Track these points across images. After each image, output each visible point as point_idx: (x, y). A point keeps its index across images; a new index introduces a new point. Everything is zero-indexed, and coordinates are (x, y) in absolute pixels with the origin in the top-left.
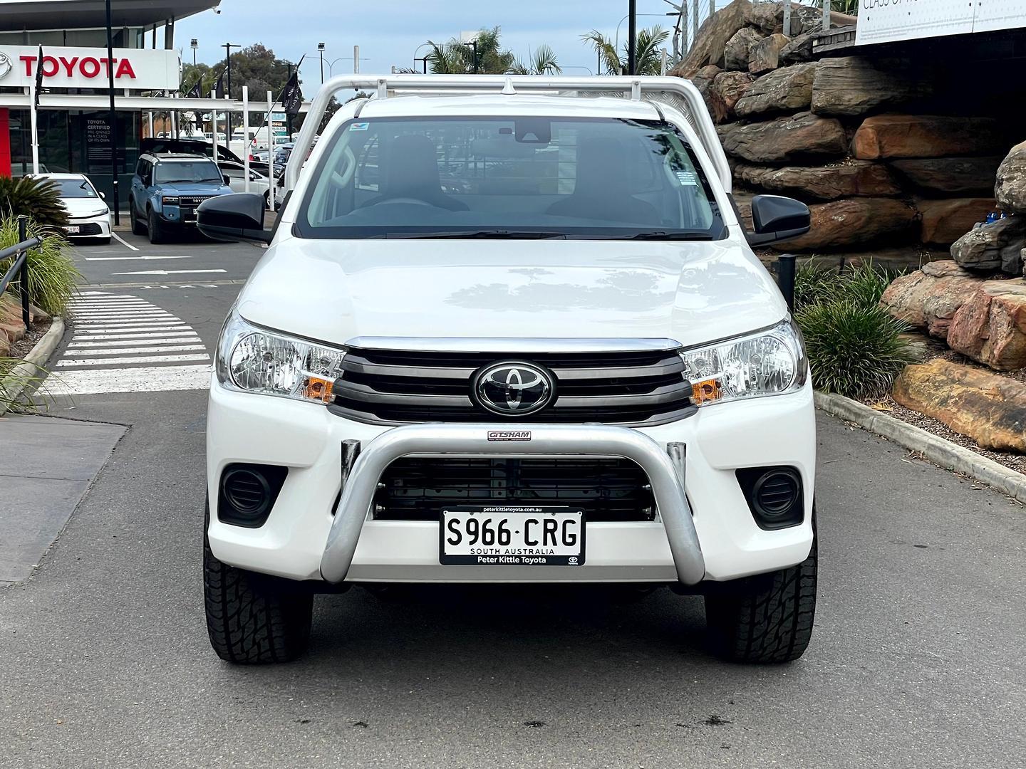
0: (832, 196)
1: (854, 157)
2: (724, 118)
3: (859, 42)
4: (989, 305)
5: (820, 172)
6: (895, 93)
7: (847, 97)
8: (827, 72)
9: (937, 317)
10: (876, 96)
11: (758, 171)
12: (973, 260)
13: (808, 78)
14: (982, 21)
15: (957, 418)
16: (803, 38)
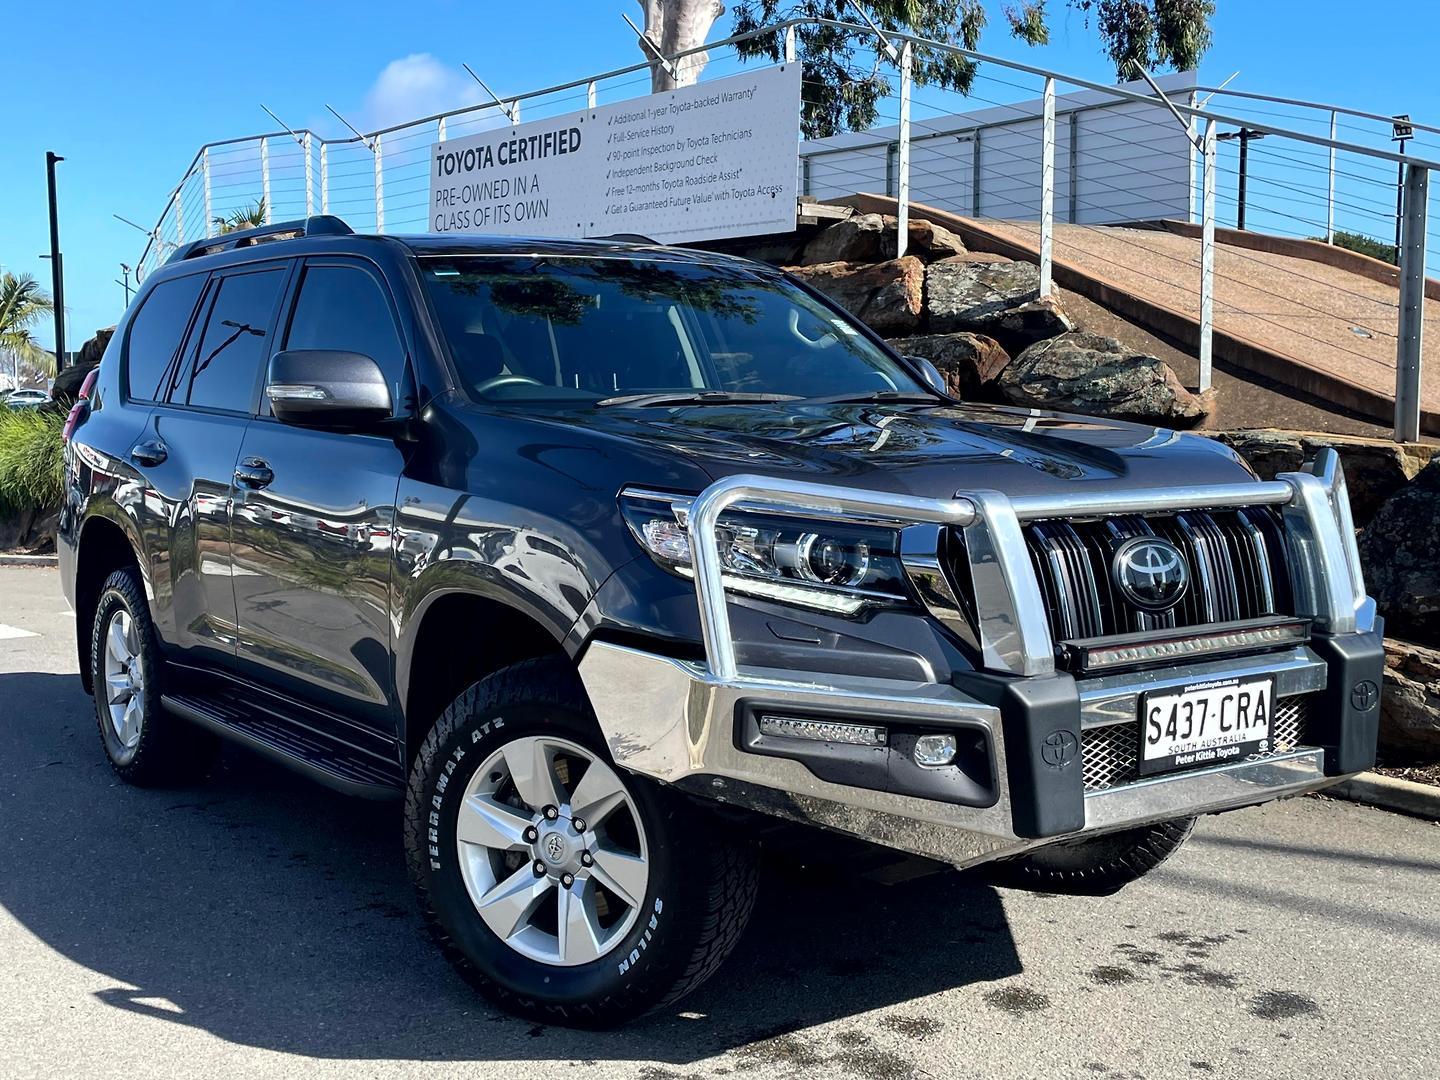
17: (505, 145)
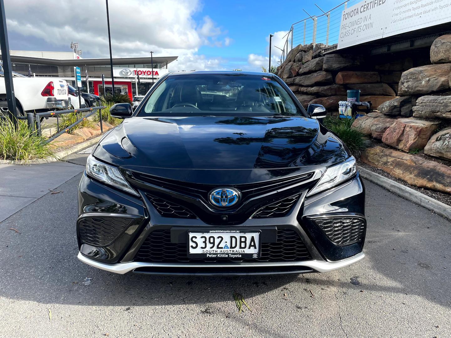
0: (329, 95)
1: (335, 84)
2: (295, 75)
3: (338, 49)
4: (405, 127)
5: (326, 88)
6: (348, 65)
7: (334, 66)
8: (328, 58)
9: (376, 131)
10: (342, 65)
11: (306, 88)
12: (390, 112)
13: (322, 61)
14: (387, 34)
15: (394, 171)
16: (319, 51)
17: (362, 6)
